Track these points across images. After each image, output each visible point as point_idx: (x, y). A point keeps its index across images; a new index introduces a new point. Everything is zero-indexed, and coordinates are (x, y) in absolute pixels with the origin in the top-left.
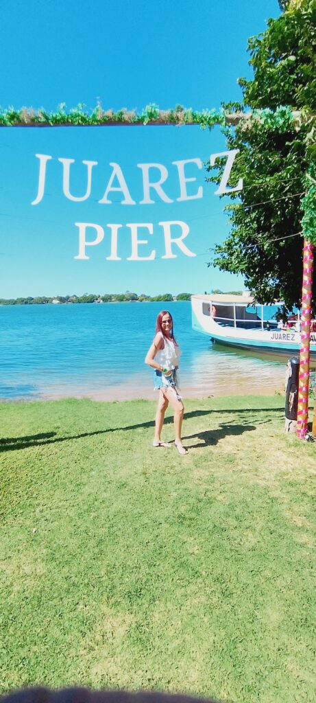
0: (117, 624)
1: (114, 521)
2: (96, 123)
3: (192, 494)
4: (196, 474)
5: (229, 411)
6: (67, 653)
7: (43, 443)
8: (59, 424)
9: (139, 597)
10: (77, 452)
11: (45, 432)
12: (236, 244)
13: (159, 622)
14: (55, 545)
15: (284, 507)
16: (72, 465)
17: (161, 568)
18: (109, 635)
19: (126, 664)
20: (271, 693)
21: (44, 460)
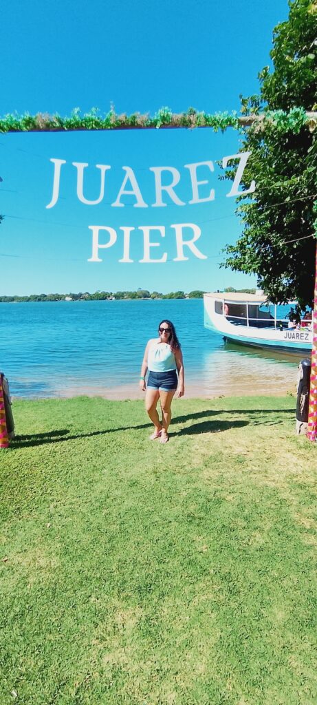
0: (128, 617)
1: (125, 518)
2: (109, 127)
3: (201, 493)
4: (206, 473)
5: (240, 412)
6: (80, 642)
7: (57, 441)
8: (72, 422)
9: (149, 592)
10: (90, 450)
11: (58, 429)
12: (248, 244)
13: (168, 616)
14: (68, 540)
15: (292, 509)
16: (85, 462)
17: (170, 565)
18: (120, 626)
19: (136, 655)
20: (275, 688)
21: (58, 456)
